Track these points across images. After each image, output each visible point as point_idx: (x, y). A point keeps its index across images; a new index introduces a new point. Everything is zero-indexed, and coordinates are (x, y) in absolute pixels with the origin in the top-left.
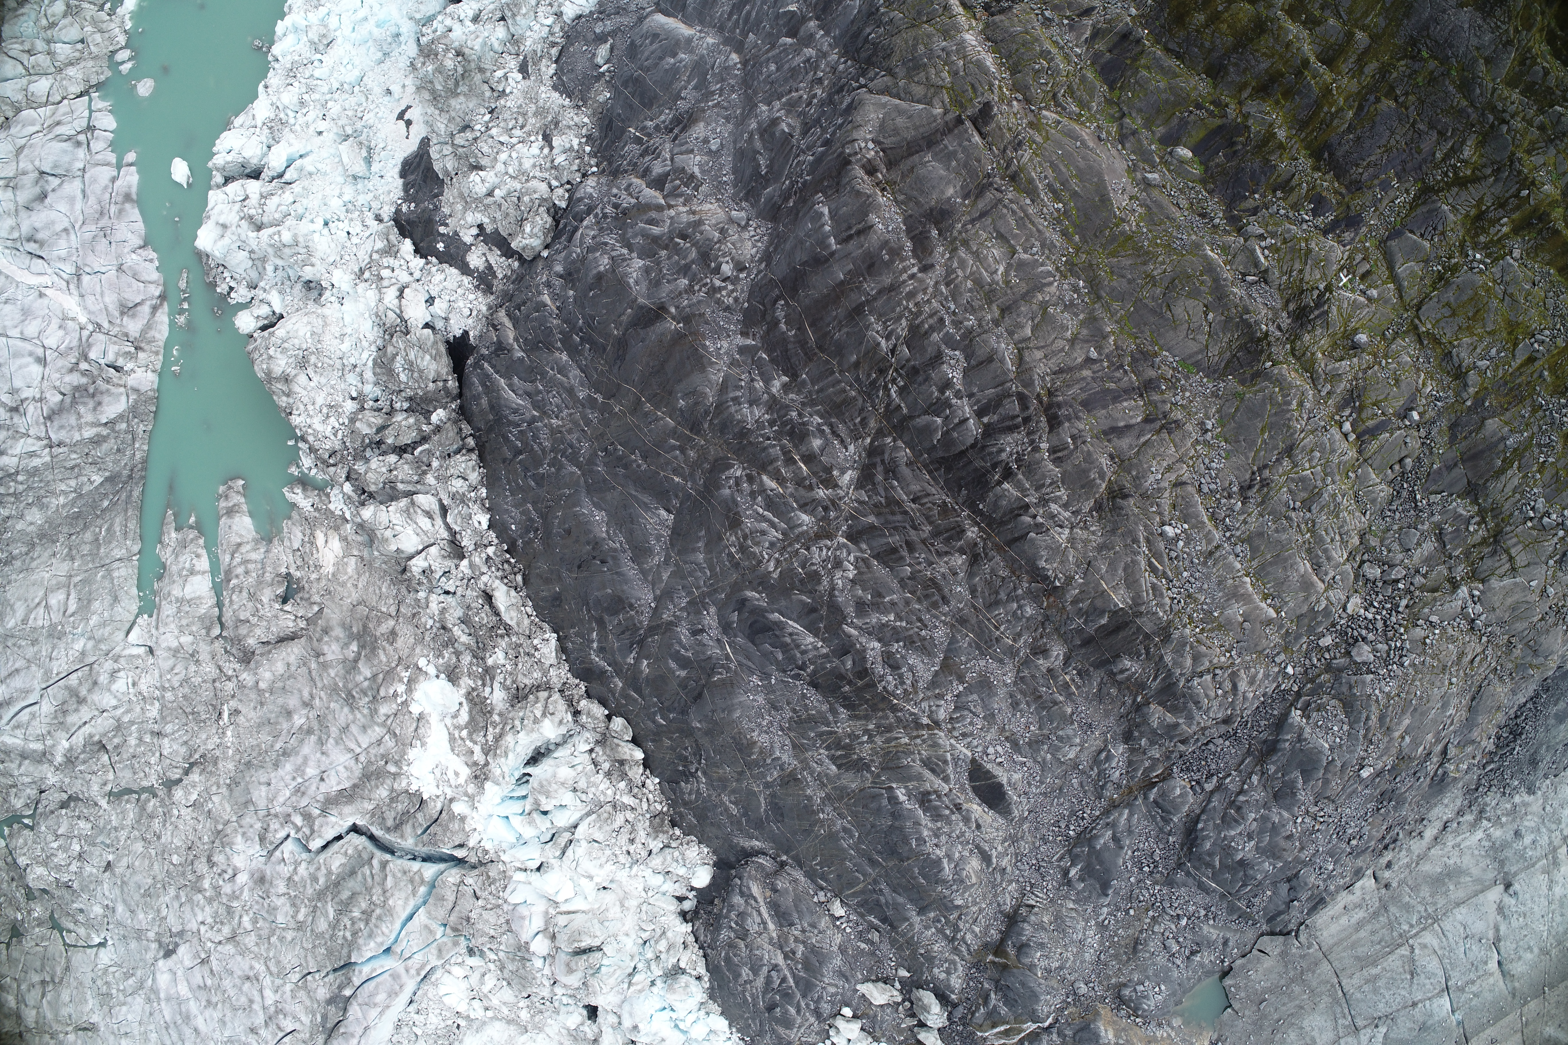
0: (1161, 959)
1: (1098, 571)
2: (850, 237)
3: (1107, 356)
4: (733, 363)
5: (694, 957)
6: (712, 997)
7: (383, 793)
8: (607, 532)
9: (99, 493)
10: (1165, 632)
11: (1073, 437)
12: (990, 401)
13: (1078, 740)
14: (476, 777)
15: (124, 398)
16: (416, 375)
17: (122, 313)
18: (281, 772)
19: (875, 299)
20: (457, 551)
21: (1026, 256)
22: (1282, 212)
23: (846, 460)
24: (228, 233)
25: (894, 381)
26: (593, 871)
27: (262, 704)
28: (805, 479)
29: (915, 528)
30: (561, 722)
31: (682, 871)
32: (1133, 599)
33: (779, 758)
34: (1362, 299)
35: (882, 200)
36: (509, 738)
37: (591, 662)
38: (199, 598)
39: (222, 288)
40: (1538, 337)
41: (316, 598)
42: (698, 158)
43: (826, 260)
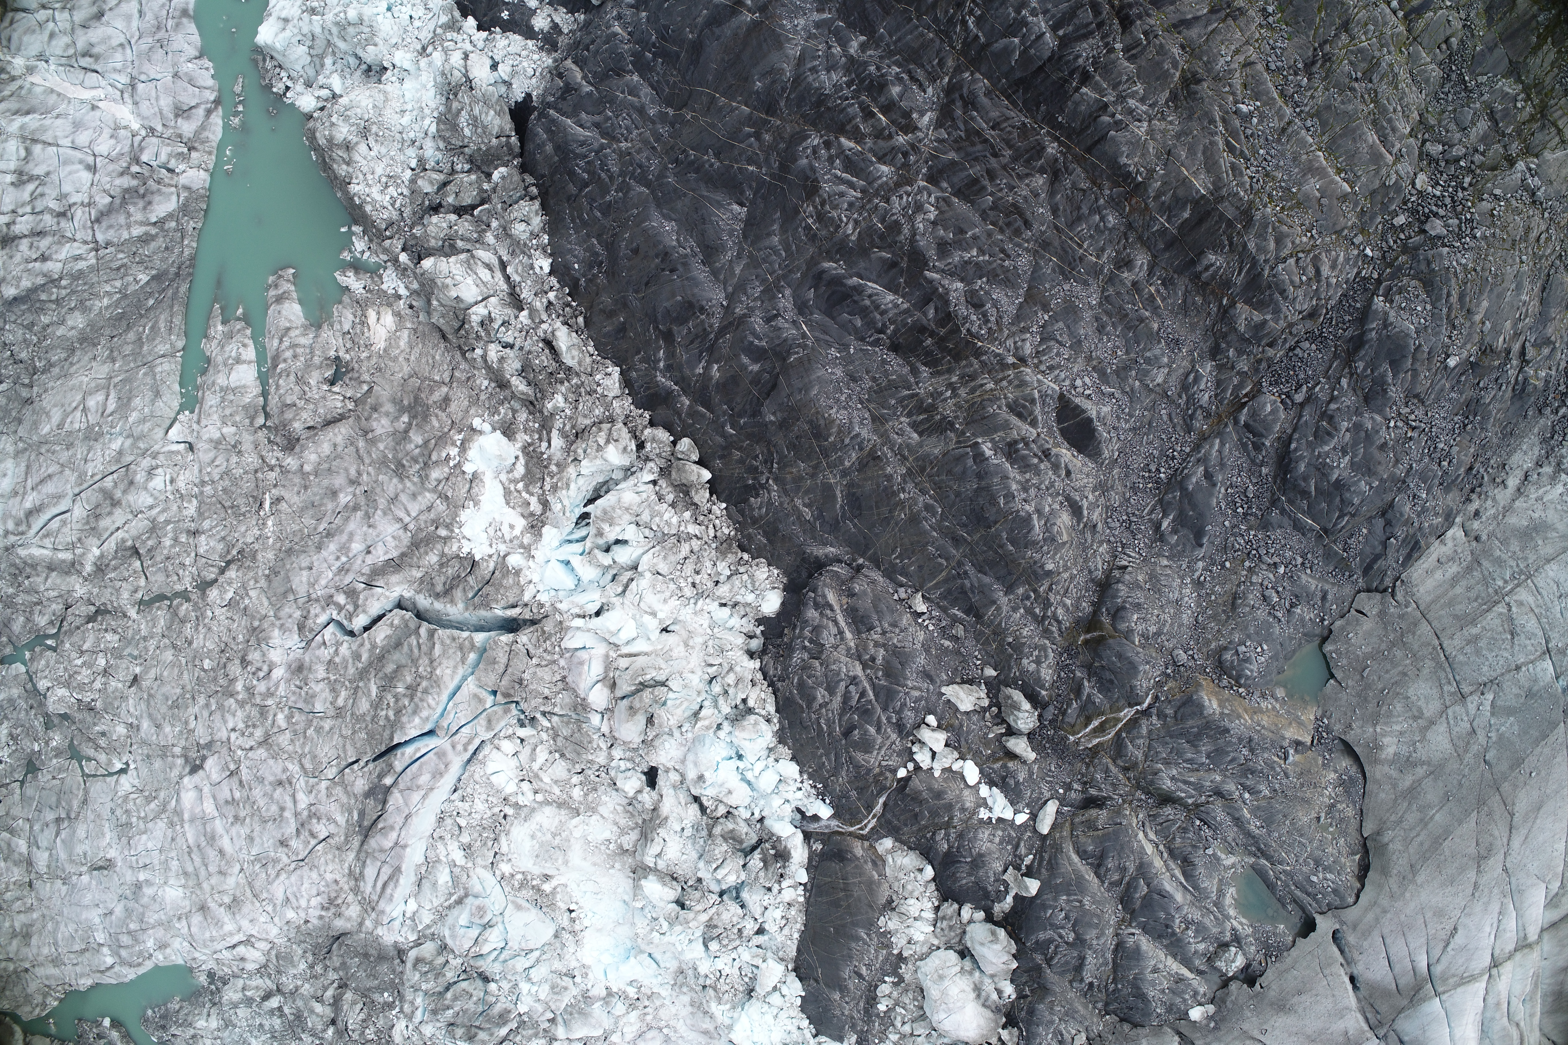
0: (1262, 613)
1: (1178, 158)
4: (810, 36)
5: (763, 695)
6: (781, 741)
7: (433, 558)
8: (678, 240)
9: (145, 292)
10: (1247, 215)
11: (1145, 33)
12: (1064, 13)
13: (1166, 360)
14: (532, 527)
15: (174, 197)
16: (479, 130)
17: (177, 116)
18: (324, 553)
20: (516, 302)
23: (925, 102)
24: (290, 26)
25: (971, 12)
26: (658, 607)
27: (306, 487)
28: (884, 129)
29: (995, 155)
30: (625, 449)
31: (750, 598)
32: (1213, 183)
33: (858, 435)
36: (571, 470)
37: (657, 385)
38: (244, 387)
39: (278, 89)
41: (366, 376)
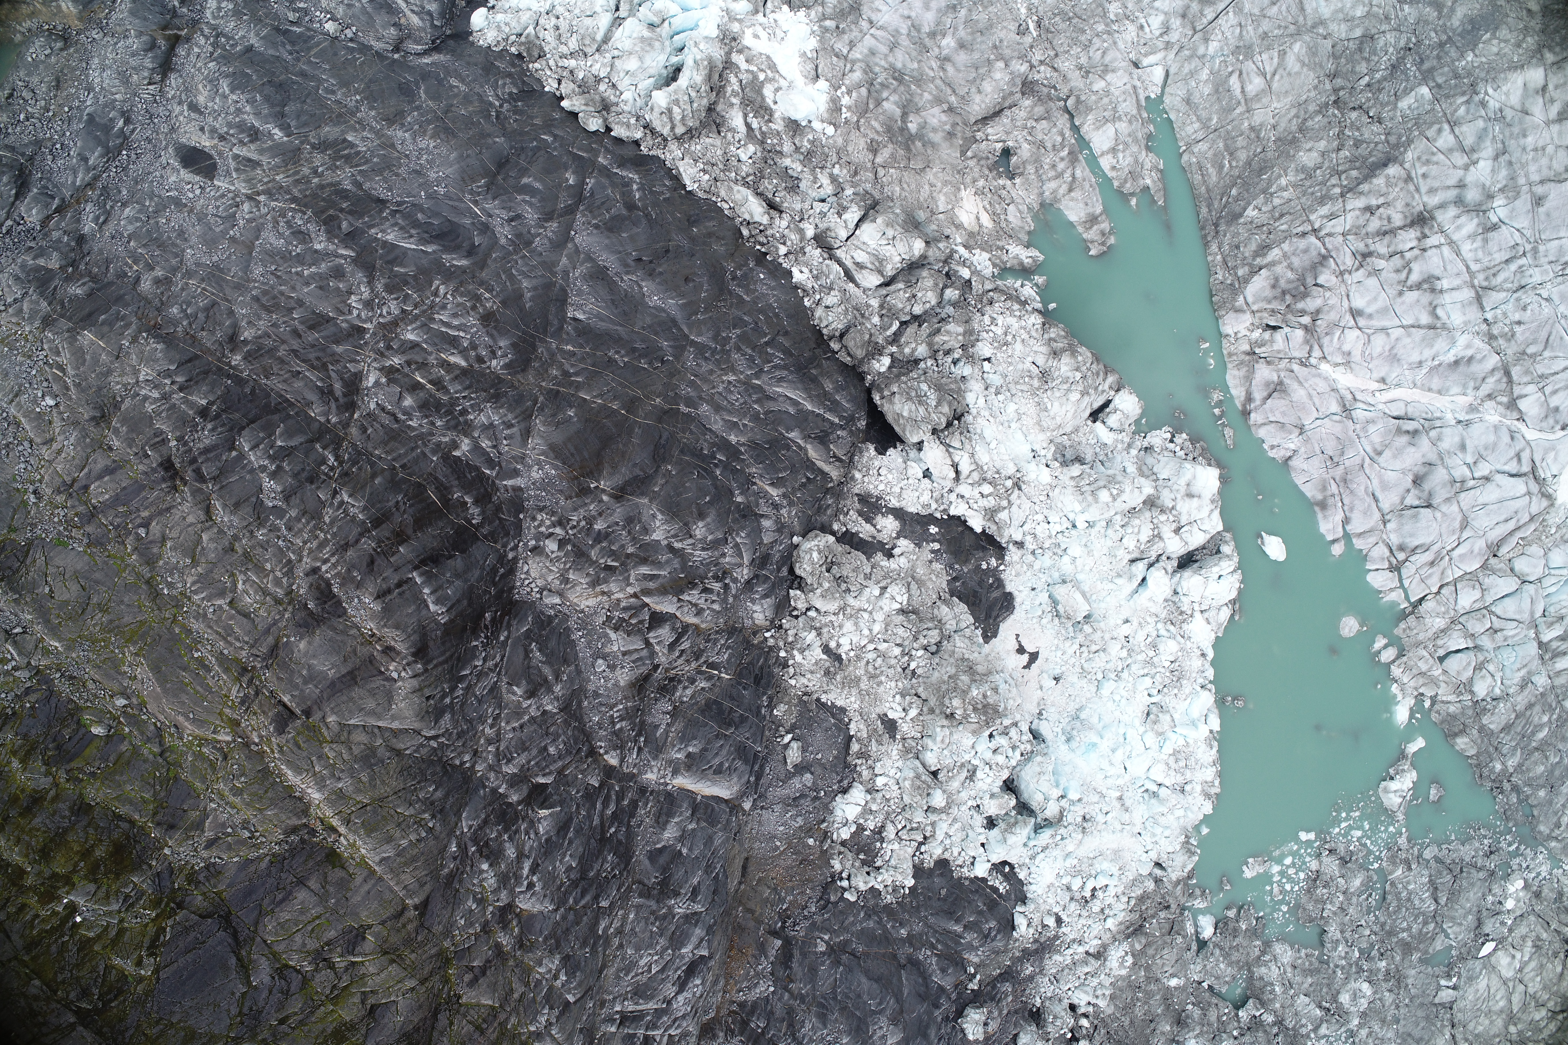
1: (109, 354)
2: (399, 585)
3: (130, 533)
4: (522, 459)
8: (641, 287)
9: (1245, 200)
10: (47, 323)
11: (147, 457)
12: (232, 471)
13: (123, 224)
14: (734, 39)
15: (1250, 300)
16: (913, 394)
17: (1281, 383)
19: (361, 535)
20: (822, 241)
21: (219, 602)
23: (376, 394)
24: (1183, 490)
25: (332, 468)
27: (995, 48)
28: (417, 369)
29: (293, 351)
30: (652, 109)
32: (76, 340)
33: (406, 132)
35: (371, 625)
37: (637, 172)
38: (1098, 128)
39: (1182, 439)
41: (972, 163)
42: (615, 648)
43: (423, 562)
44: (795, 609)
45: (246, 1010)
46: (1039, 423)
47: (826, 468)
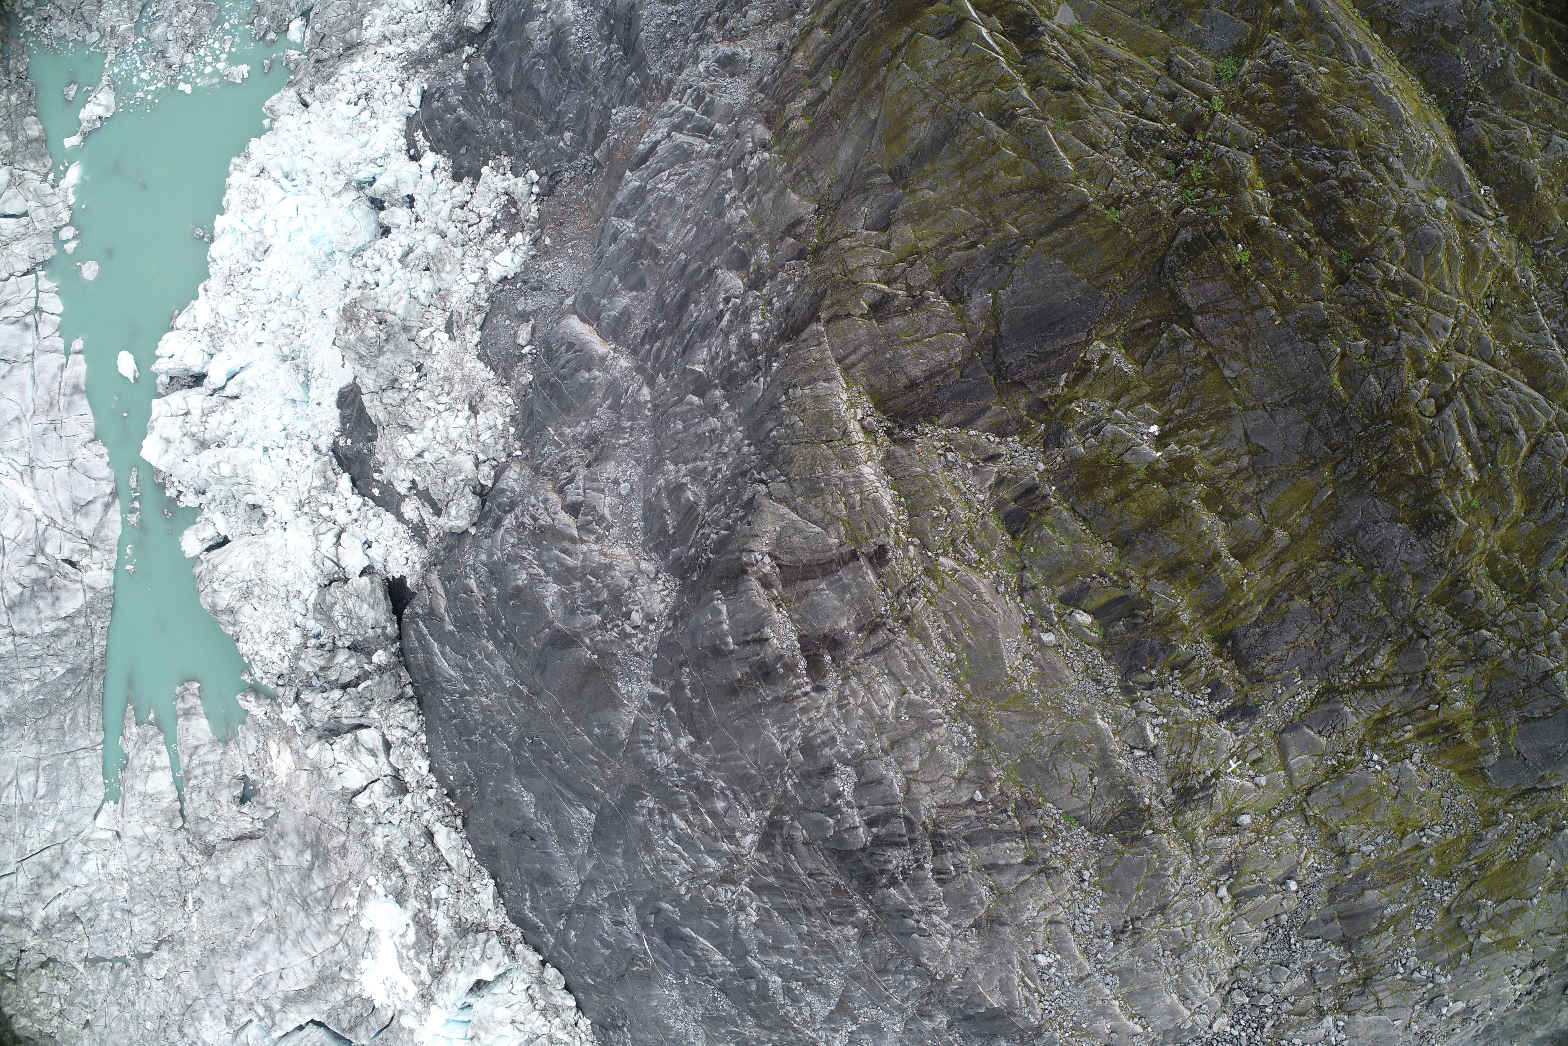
1: (976, 977)
2: (748, 643)
3: (992, 800)
4: (644, 708)
7: (338, 996)
8: (535, 814)
9: (62, 684)
10: (1037, 1031)
11: (955, 866)
12: (879, 816)
15: (81, 594)
16: (355, 622)
17: (75, 511)
18: (243, 963)
20: (400, 787)
21: (916, 697)
22: (1177, 693)
25: (790, 777)
27: (224, 897)
28: (710, 831)
29: (811, 898)
30: (498, 963)
32: (1007, 1003)
34: (1250, 784)
35: (777, 616)
37: (525, 915)
38: (161, 792)
39: (171, 493)
40: (1428, 831)
41: (271, 803)
42: (608, 499)
43: (725, 656)
44: (494, 467)
45: (1007, 268)
46: (269, 553)
47: (438, 585)
